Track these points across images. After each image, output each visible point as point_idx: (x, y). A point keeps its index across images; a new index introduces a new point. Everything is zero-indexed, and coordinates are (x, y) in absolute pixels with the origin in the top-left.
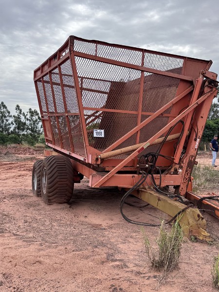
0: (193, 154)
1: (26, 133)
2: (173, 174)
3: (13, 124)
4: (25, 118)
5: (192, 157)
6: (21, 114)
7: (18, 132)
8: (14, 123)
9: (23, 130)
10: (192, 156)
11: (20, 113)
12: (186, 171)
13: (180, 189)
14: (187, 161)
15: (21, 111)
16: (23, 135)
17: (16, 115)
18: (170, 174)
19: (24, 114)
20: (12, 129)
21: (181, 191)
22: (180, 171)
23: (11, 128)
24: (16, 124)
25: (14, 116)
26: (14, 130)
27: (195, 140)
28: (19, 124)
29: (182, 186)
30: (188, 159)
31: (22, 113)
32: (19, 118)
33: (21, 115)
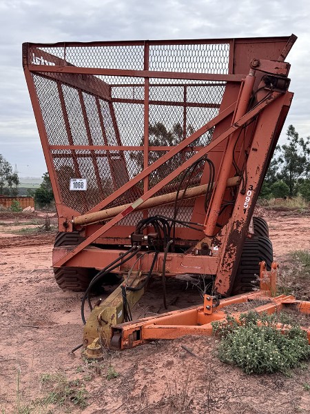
0: (240, 220)
1: (305, 178)
2: (199, 254)
3: (282, 162)
4: (304, 148)
5: (238, 226)
6: (296, 142)
7: (291, 176)
8: (284, 159)
9: (300, 171)
10: (238, 224)
11: (296, 140)
12: (227, 250)
13: (217, 281)
14: (229, 231)
15: (296, 135)
16: (301, 181)
17: (288, 145)
18: (194, 253)
19: (302, 141)
20: (279, 171)
21: (217, 286)
22: (216, 248)
23: (278, 168)
24: (288, 161)
25: (284, 147)
26: (284, 172)
27: (244, 193)
28: (293, 161)
29: (219, 277)
30: (230, 229)
31: (299, 140)
32: (293, 149)
33: (297, 144)
